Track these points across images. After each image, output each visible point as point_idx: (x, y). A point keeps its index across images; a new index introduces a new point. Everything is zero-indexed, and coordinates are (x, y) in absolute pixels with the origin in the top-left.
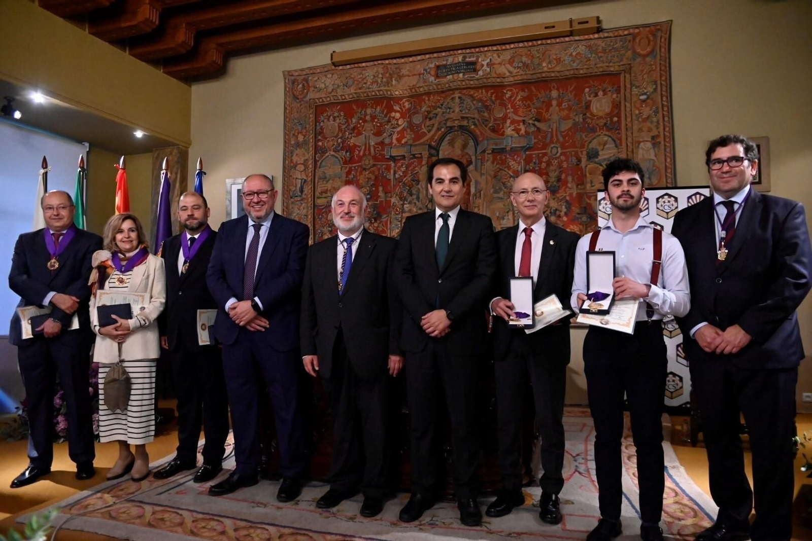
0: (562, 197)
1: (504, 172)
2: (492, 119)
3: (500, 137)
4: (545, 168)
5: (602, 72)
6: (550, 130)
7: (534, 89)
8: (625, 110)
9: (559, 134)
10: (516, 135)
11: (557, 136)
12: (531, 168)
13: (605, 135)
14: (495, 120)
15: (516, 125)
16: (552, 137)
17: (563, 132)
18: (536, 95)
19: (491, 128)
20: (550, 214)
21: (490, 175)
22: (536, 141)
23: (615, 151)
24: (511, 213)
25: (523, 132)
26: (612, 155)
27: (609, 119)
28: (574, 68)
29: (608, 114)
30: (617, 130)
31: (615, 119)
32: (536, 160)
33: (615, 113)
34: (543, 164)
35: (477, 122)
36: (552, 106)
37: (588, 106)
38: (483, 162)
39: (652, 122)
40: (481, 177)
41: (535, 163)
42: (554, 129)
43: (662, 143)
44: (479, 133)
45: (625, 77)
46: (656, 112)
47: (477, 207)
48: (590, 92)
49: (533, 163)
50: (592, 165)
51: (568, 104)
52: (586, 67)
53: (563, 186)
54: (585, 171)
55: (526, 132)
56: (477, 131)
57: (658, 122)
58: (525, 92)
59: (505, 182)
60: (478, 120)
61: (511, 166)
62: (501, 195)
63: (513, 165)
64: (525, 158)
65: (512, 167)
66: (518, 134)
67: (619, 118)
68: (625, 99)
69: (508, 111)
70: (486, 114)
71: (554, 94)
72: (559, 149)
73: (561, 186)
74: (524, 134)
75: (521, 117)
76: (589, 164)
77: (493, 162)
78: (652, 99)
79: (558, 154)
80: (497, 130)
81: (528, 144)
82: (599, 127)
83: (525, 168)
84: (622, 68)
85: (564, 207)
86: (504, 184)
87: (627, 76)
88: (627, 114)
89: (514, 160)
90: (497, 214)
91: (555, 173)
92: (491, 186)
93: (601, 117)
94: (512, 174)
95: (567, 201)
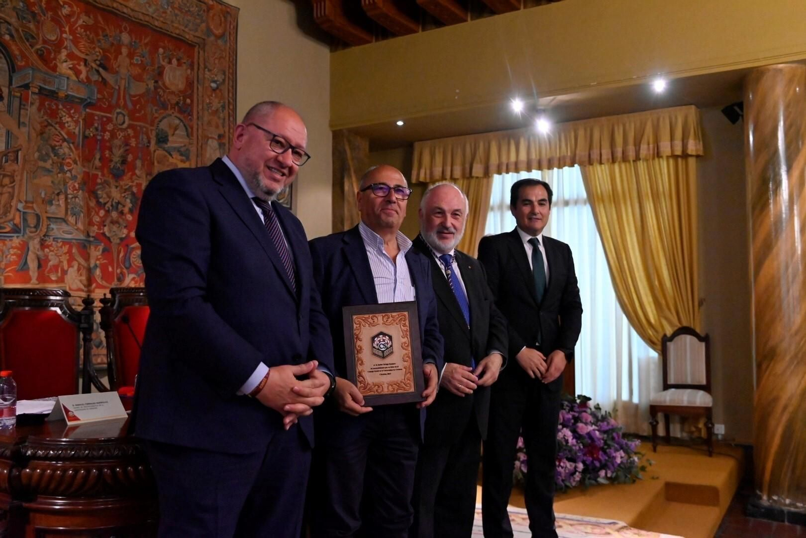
0: (127, 187)
1: (53, 130)
2: (41, 38)
3: (50, 72)
4: (109, 141)
5: (178, 35)
6: (117, 88)
7: (100, 18)
8: (198, 95)
9: (127, 97)
10: (74, 78)
11: (124, 97)
12: (92, 135)
13: (176, 117)
14: (45, 42)
15: (75, 62)
16: (119, 98)
17: (134, 96)
18: (104, 30)
19: (39, 52)
20: (111, 208)
21: (34, 129)
22: (99, 96)
23: (187, 140)
24: (62, 197)
25: (83, 76)
26: (182, 145)
27: (182, 98)
28: (150, 14)
29: (180, 91)
30: (190, 115)
31: (188, 101)
32: (98, 124)
33: (188, 93)
34: (107, 133)
35: (13, 32)
36: (121, 53)
37: (160, 74)
38: (23, 103)
39: (219, 118)
40: (19, 127)
41: (97, 129)
42: (122, 88)
43: (227, 145)
44: (17, 53)
45: (199, 53)
46: (223, 107)
47: (8, 176)
48: (165, 55)
49: (94, 127)
50: (161, 152)
51: (142, 61)
52: (161, 19)
53: (128, 172)
54: (154, 157)
55: (87, 78)
56: (14, 47)
57: (224, 119)
58: (89, 17)
59: (56, 146)
60: (17, 30)
61: (64, 123)
62: (48, 165)
63: (67, 122)
64: (85, 116)
65: (66, 125)
66: (78, 77)
67: (192, 101)
68: (198, 81)
69: (64, 35)
70: (32, 26)
71: (125, 38)
72: (127, 118)
73: (126, 171)
74: (85, 81)
75: (83, 53)
76: (158, 150)
77: (39, 110)
78: (221, 90)
79: (125, 126)
80: (47, 59)
81: (89, 98)
82: (171, 105)
83: (84, 133)
84: (195, 40)
85: (128, 201)
86: (53, 148)
87: (201, 52)
88: (199, 99)
89: (72, 117)
90: (43, 195)
91: (119, 149)
92: (36, 148)
93: (173, 93)
94: (66, 137)
95: (133, 194)
